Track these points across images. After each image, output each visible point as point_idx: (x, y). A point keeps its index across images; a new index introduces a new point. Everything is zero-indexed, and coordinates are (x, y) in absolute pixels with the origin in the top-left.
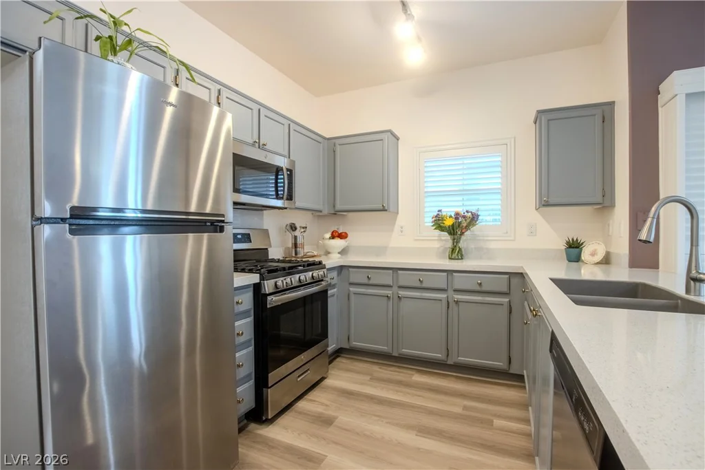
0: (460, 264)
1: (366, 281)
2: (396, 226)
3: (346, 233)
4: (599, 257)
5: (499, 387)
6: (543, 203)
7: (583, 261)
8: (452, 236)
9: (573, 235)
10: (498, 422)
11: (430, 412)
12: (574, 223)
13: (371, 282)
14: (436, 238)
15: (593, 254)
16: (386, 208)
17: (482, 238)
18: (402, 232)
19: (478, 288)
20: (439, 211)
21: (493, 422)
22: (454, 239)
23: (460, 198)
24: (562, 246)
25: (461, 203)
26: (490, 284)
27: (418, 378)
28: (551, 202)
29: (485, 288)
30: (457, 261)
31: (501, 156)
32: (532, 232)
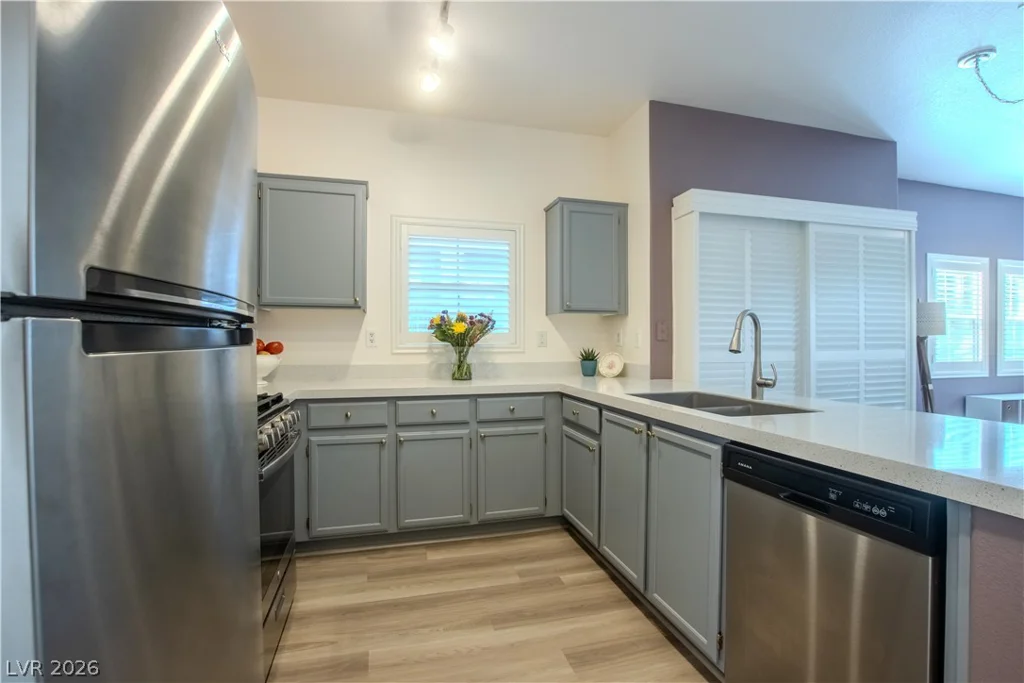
0: (468, 386)
1: (341, 422)
2: (363, 331)
3: (280, 344)
4: (617, 370)
5: (536, 538)
6: (565, 308)
7: (600, 374)
8: (458, 349)
9: (589, 347)
10: (566, 578)
11: (489, 594)
12: (586, 332)
13: (351, 423)
14: (425, 351)
15: (611, 366)
16: (360, 304)
17: (485, 350)
18: (372, 341)
19: (509, 416)
20: (444, 312)
21: (560, 579)
22: (460, 352)
23: (455, 295)
24: (577, 359)
25: (455, 302)
26: (524, 409)
27: (435, 556)
28: (574, 307)
29: (518, 415)
30: (465, 382)
31: (509, 244)
32: (543, 344)
